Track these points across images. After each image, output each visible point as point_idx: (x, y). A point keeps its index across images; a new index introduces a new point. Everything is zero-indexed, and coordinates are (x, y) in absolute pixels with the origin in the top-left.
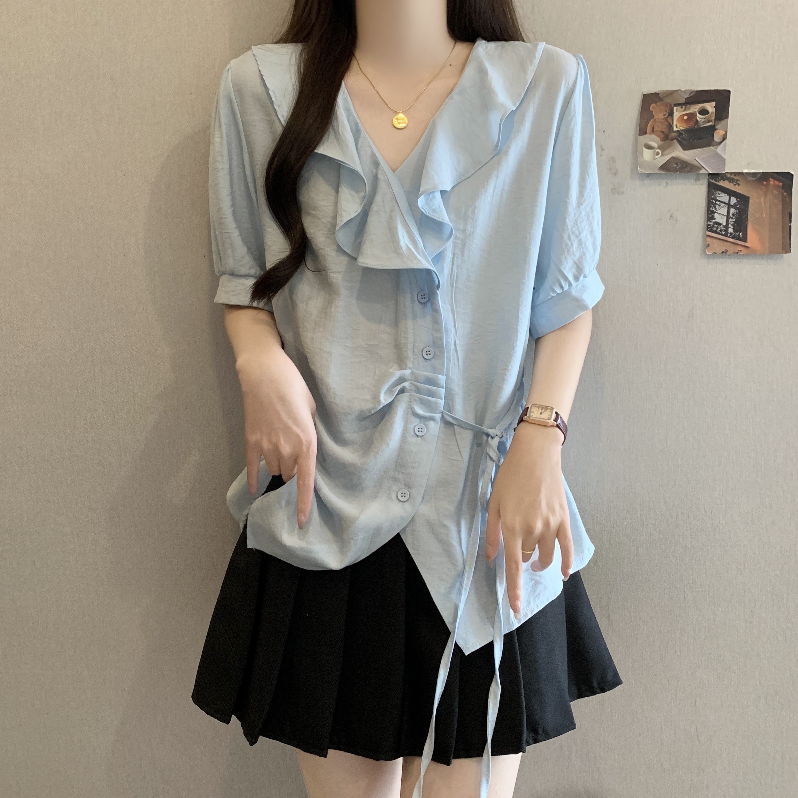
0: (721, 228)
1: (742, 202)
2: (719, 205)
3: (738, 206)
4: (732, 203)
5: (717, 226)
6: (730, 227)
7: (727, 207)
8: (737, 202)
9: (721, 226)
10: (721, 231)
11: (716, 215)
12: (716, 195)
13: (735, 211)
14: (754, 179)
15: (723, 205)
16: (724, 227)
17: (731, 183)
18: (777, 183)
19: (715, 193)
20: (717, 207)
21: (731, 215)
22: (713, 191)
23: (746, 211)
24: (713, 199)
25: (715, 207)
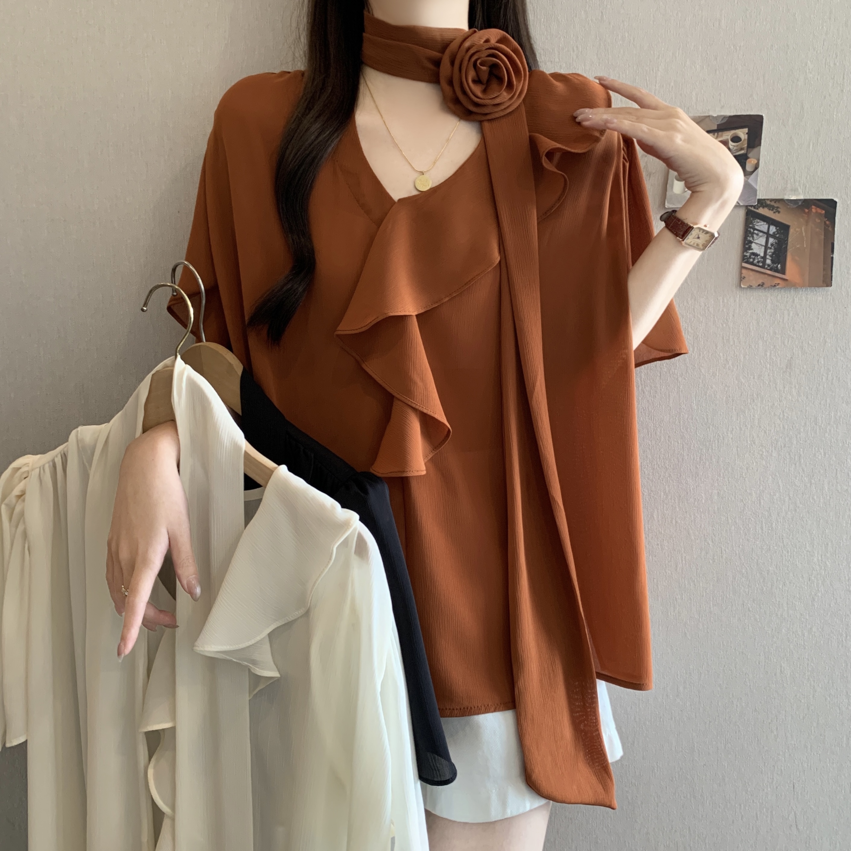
0: (758, 259)
1: (782, 231)
2: (757, 235)
3: (778, 236)
4: (771, 232)
5: (754, 257)
6: (768, 259)
7: (766, 236)
8: (777, 231)
9: (759, 257)
10: (758, 262)
11: (753, 245)
12: (755, 223)
13: (774, 241)
14: (795, 206)
15: (761, 234)
16: (762, 258)
17: (771, 211)
18: (819, 210)
19: (753, 221)
20: (755, 236)
21: (769, 245)
22: (752, 219)
23: (786, 241)
24: (751, 228)
25: (753, 237)
